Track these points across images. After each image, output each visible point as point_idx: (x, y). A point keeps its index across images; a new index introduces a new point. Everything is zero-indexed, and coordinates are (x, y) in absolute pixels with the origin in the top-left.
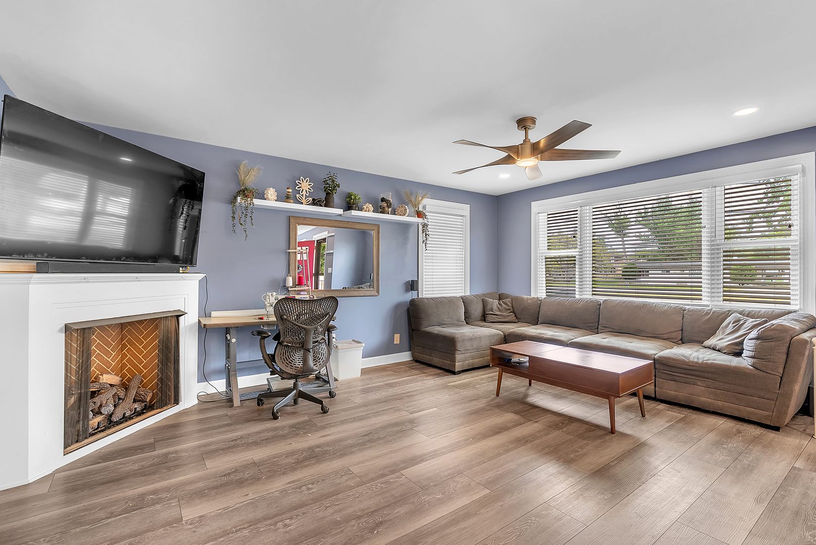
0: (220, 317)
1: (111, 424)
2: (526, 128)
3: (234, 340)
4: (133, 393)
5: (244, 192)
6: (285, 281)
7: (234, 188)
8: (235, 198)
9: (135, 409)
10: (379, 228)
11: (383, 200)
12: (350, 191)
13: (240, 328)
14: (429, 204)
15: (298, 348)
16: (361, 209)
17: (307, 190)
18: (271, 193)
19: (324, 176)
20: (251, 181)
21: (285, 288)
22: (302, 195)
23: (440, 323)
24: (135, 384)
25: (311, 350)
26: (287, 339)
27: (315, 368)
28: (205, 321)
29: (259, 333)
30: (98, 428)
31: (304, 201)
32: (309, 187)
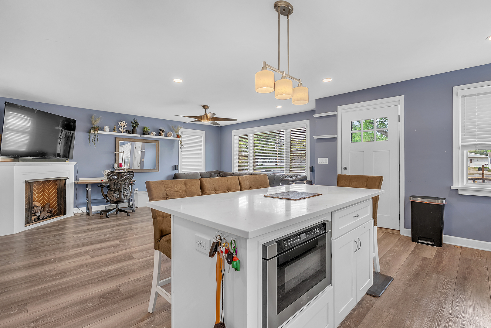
0: (82, 180)
1: (39, 219)
2: (206, 109)
3: (90, 189)
4: (47, 209)
5: (94, 128)
6: (113, 165)
7: (89, 126)
8: (90, 131)
9: (48, 215)
10: (159, 142)
11: (160, 130)
12: (144, 126)
13: (93, 185)
14: (183, 131)
15: (117, 191)
16: (149, 134)
17: (124, 126)
18: (107, 128)
19: (132, 120)
20: (97, 123)
21: (113, 168)
22: (122, 128)
24: (47, 206)
25: (123, 192)
26: (112, 188)
27: (124, 199)
28: (76, 182)
29: (101, 185)
30: (35, 220)
31: (122, 131)
32: (125, 125)
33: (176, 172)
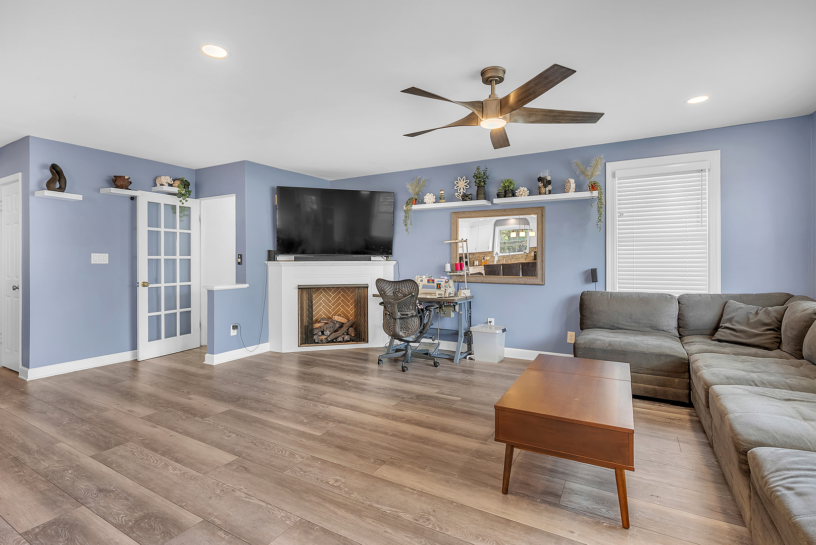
1: (327, 341)
4: (345, 329)
9: (346, 338)
10: (543, 210)
11: (540, 179)
17: (464, 187)
18: (430, 197)
19: (474, 171)
21: (445, 272)
22: (460, 193)
23: (613, 326)
24: (348, 325)
31: (462, 198)
32: (465, 184)
33: (591, 287)
